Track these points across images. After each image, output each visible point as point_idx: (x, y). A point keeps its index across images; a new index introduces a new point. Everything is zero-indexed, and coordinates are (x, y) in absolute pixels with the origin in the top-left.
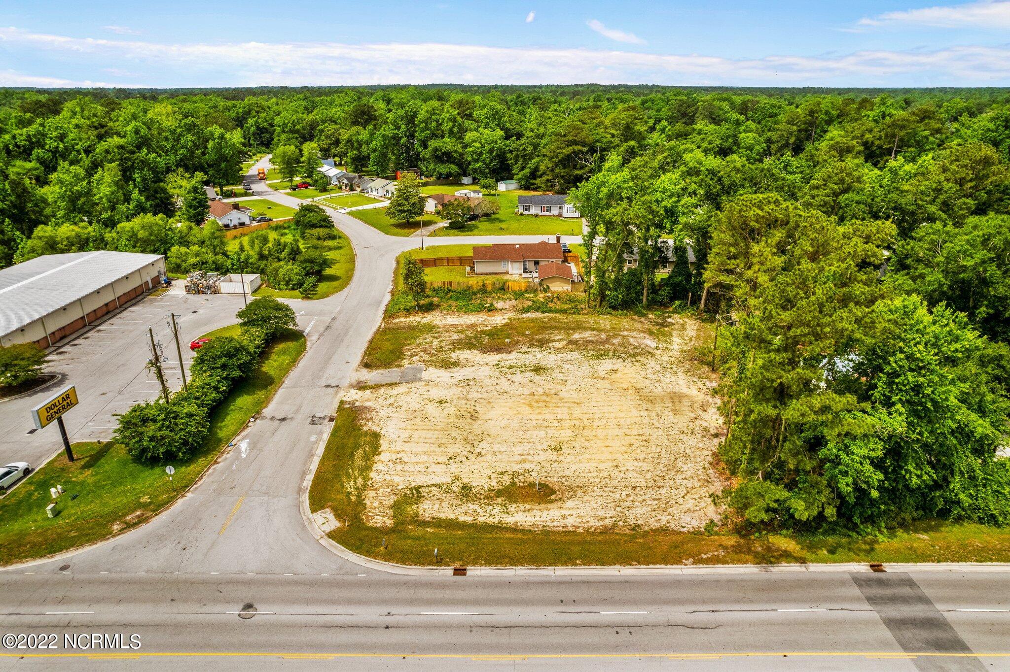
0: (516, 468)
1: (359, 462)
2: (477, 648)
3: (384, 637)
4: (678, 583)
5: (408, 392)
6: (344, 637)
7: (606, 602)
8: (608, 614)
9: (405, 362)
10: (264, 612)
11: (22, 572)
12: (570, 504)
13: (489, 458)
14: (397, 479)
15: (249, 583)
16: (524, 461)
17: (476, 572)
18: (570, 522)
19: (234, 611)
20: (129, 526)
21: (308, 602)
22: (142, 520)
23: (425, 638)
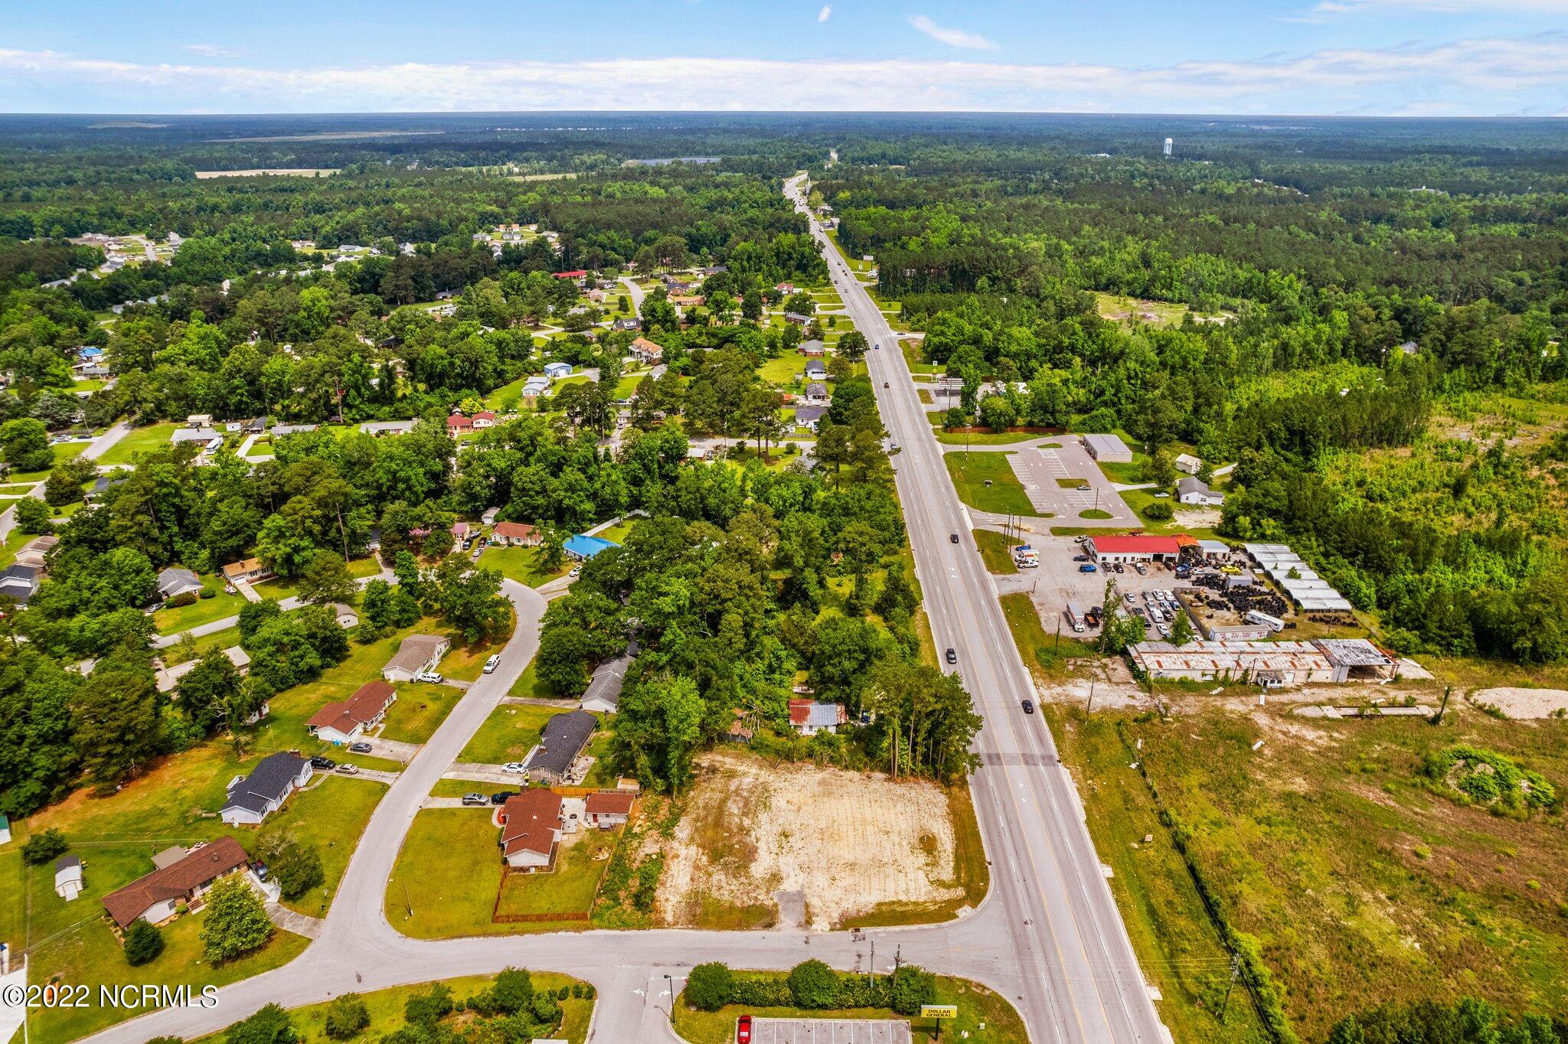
0: (907, 848)
1: (910, 907)
2: (1027, 856)
3: (1029, 880)
4: (982, 807)
5: (820, 896)
6: (1032, 891)
7: (997, 823)
8: (1002, 823)
9: (768, 903)
10: (1027, 918)
11: (1026, 1014)
12: (935, 831)
13: (898, 857)
14: (923, 890)
15: (1012, 927)
16: (900, 844)
17: (988, 859)
18: (948, 832)
19: (1030, 926)
20: (984, 988)
21: (1018, 905)
22: (978, 985)
23: (1027, 870)
